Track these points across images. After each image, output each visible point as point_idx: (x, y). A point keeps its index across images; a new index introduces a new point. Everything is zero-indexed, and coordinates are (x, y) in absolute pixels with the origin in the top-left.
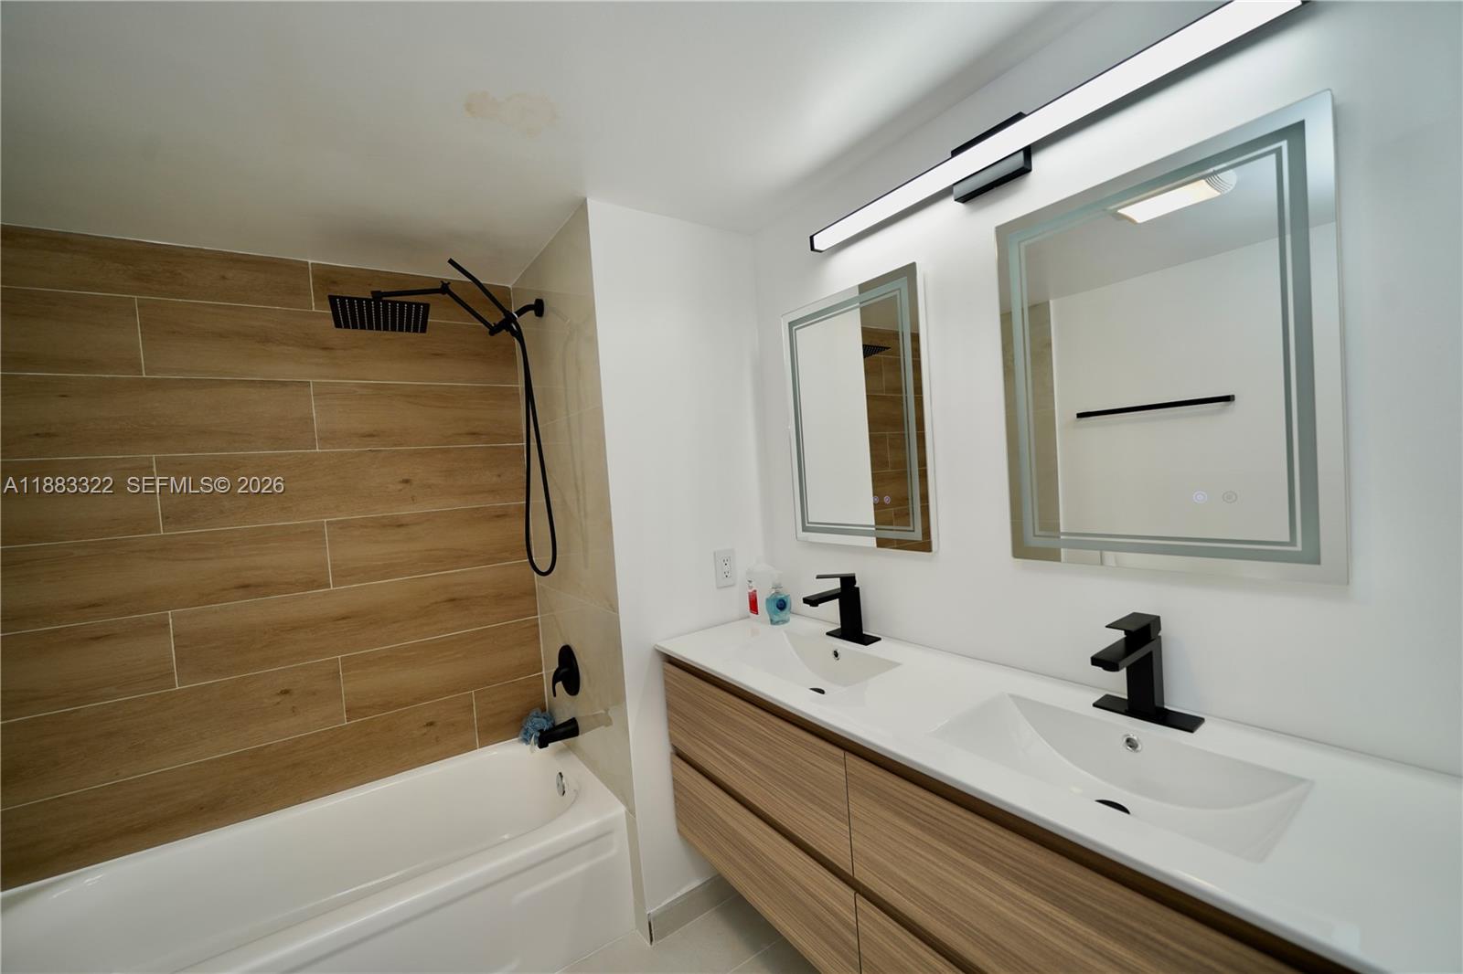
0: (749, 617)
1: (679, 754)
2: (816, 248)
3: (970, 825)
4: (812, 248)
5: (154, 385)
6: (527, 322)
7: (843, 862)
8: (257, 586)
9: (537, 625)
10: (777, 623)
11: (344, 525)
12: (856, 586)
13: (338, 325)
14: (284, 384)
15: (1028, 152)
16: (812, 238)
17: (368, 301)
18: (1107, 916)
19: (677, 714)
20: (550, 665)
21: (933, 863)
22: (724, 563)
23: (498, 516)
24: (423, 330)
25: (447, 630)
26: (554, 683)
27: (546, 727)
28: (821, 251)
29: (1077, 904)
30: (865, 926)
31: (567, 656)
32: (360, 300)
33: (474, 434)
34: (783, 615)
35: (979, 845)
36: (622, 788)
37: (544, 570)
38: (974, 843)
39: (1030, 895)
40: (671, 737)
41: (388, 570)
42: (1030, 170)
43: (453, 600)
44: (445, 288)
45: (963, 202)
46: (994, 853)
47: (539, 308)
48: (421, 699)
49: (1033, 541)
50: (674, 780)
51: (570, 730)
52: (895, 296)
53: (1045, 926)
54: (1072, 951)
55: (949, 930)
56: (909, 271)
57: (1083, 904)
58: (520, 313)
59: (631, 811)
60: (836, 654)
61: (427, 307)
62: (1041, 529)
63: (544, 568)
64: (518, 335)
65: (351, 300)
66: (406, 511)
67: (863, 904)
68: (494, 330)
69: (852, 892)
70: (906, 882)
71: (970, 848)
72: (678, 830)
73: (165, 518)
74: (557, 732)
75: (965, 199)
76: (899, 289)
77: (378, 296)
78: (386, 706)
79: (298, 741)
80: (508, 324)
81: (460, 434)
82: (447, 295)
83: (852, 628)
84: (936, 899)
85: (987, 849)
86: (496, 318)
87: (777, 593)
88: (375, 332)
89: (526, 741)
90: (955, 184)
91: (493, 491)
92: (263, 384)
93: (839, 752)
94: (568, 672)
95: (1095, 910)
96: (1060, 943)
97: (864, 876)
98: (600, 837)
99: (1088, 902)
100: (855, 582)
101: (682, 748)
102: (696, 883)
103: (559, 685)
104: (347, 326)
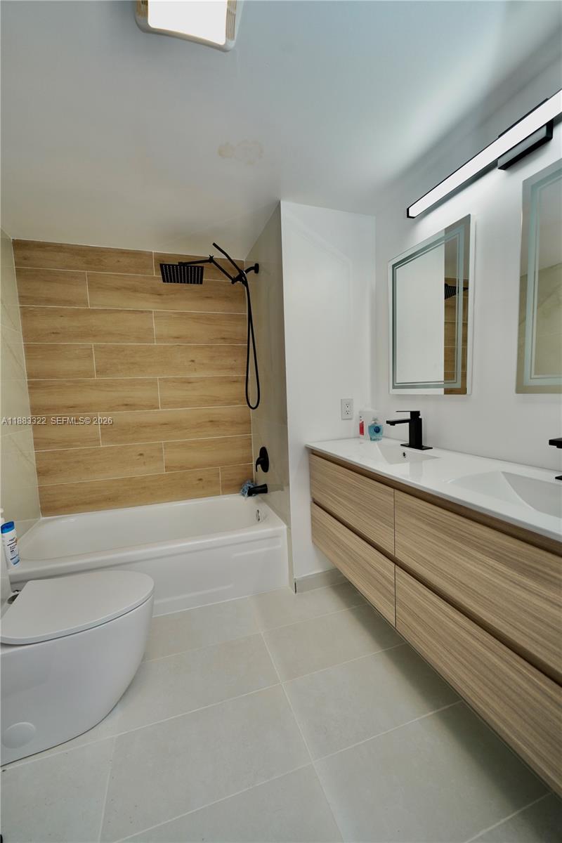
0: (359, 437)
1: (315, 502)
2: (410, 215)
3: (455, 521)
4: (408, 216)
5: (94, 312)
6: (250, 276)
7: (390, 549)
8: (131, 405)
9: (251, 439)
10: (374, 440)
11: (166, 380)
12: (420, 417)
13: (164, 281)
14: (142, 312)
15: (550, 126)
16: (408, 210)
17: (177, 266)
18: (524, 564)
19: (315, 482)
20: (256, 455)
21: (435, 544)
22: (347, 406)
23: (234, 382)
24: (201, 283)
25: (209, 435)
26: (257, 464)
27: (252, 487)
28: (413, 218)
29: (508, 559)
30: (400, 582)
31: (263, 452)
32: (173, 265)
33: (224, 338)
34: (378, 435)
35: (459, 532)
36: (286, 518)
37: (254, 406)
38: (457, 531)
39: (484, 556)
40: (311, 493)
41: (184, 404)
42: (551, 138)
43: (212, 421)
44: (211, 260)
45: (504, 169)
46: (467, 535)
47: (256, 268)
48: (195, 467)
49: (529, 381)
50: (312, 515)
51: (263, 490)
52: (456, 239)
53: (491, 573)
54: (503, 585)
55: (442, 580)
56: (467, 220)
57: (511, 558)
58: (247, 271)
59: (289, 528)
60: (404, 454)
61: (202, 268)
62: (535, 374)
63: (253, 406)
64: (245, 283)
65: (169, 265)
66: (193, 375)
67: (399, 570)
68: (234, 281)
69: (393, 565)
70: (421, 556)
71: (454, 534)
72: (313, 541)
73: (97, 371)
74: (257, 490)
75: (505, 167)
76: (459, 233)
77: (181, 264)
78: (182, 468)
79: (146, 477)
80: (241, 278)
81: (217, 339)
82: (212, 263)
83: (416, 441)
84: (435, 563)
85: (462, 533)
86: (235, 274)
87: (375, 423)
88: (180, 284)
89: (243, 495)
90: (499, 158)
91: (232, 368)
92: (134, 312)
93: (392, 490)
94: (264, 461)
95: (518, 561)
96: (497, 581)
97: (400, 555)
98: (274, 537)
99: (514, 557)
100: (419, 415)
101: (317, 499)
102: (320, 571)
103: (259, 466)
104: (168, 282)
